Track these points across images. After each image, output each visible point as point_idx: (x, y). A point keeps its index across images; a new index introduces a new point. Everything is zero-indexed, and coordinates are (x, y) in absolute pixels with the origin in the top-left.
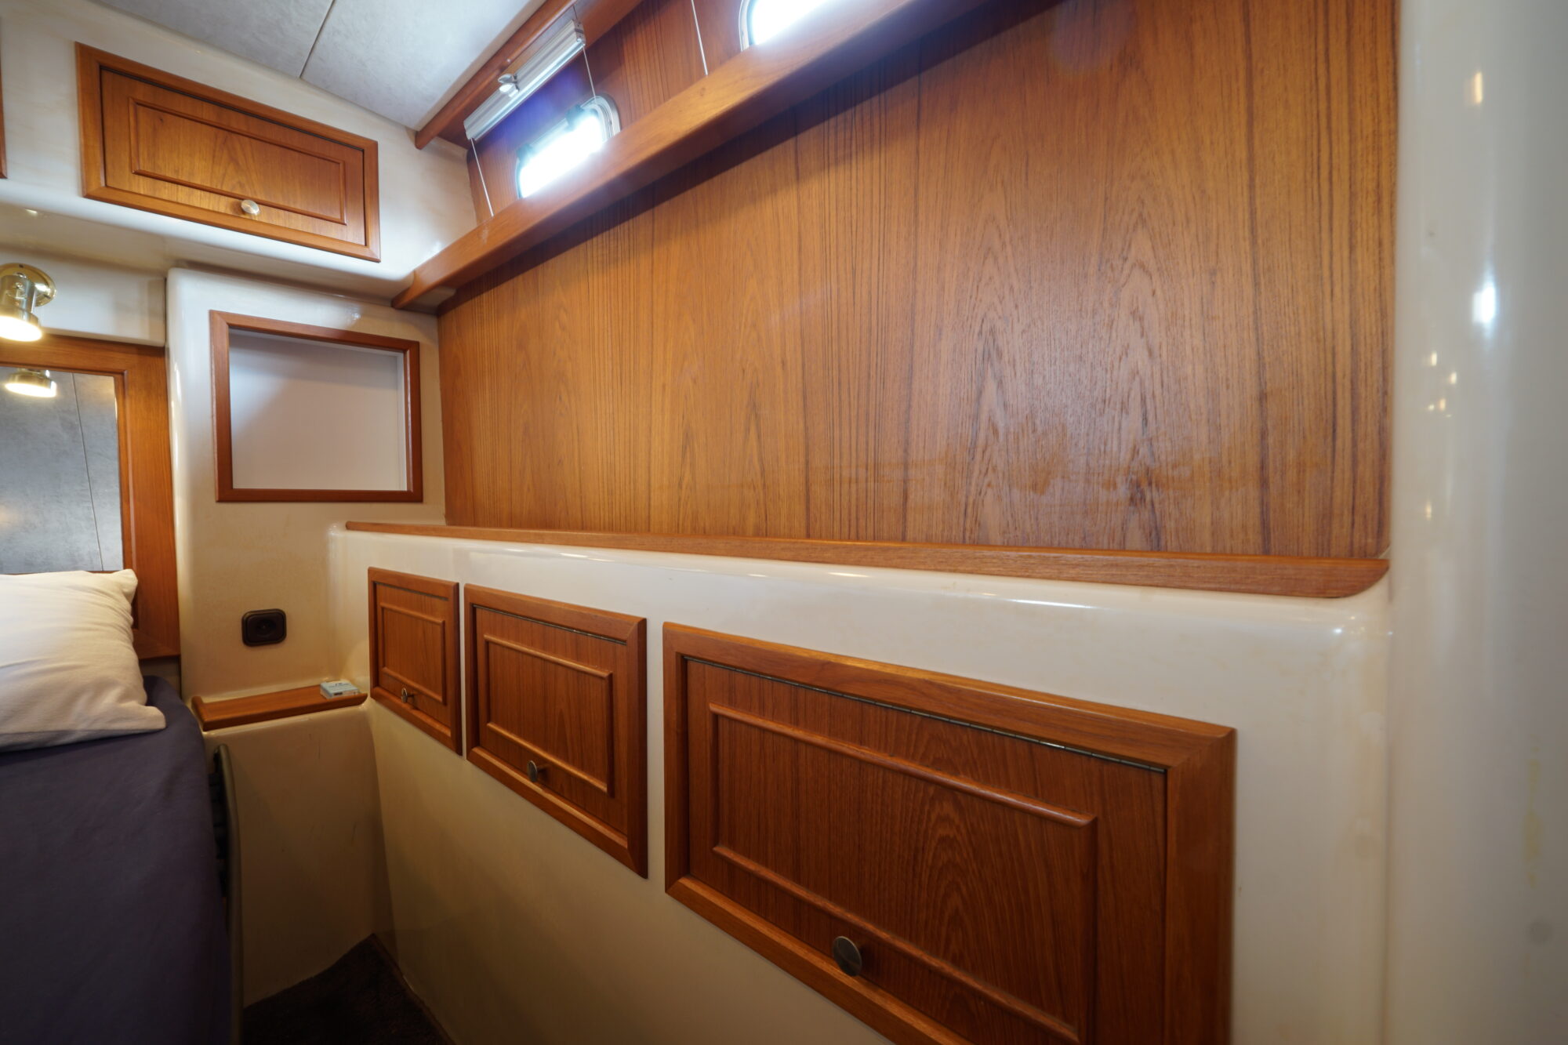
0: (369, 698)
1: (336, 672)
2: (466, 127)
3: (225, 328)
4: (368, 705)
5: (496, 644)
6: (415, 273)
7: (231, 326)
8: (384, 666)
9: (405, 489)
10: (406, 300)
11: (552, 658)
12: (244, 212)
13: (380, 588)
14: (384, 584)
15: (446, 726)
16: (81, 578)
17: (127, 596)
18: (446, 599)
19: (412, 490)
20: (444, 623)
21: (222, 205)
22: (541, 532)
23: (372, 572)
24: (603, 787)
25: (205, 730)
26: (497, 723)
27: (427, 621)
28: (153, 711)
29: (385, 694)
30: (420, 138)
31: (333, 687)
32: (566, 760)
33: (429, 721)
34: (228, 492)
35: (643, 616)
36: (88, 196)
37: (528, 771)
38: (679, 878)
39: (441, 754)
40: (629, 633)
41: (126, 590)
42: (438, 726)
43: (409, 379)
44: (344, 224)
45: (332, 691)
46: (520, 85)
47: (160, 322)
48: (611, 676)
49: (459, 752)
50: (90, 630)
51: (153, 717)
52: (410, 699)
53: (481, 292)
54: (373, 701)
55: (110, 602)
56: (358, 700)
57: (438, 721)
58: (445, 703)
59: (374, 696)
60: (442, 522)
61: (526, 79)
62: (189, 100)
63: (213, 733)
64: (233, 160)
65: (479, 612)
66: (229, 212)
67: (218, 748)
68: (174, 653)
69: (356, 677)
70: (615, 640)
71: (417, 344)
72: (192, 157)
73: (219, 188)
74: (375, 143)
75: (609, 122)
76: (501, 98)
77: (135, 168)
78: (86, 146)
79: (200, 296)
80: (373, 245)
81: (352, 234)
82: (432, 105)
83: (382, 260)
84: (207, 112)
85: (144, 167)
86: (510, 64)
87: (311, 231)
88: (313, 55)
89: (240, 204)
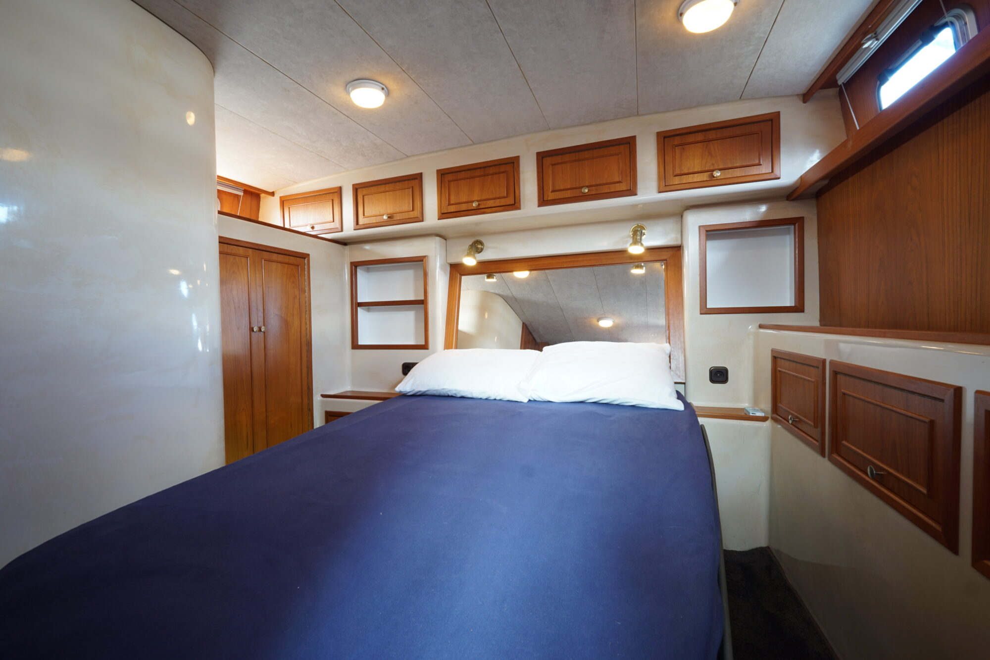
0: (770, 419)
2: (837, 78)
4: (769, 423)
5: (849, 395)
6: (801, 177)
7: (707, 231)
8: (779, 402)
9: (792, 304)
10: (796, 194)
11: (888, 407)
12: (714, 177)
13: (778, 360)
14: (781, 358)
15: (816, 440)
17: (668, 354)
18: (818, 368)
19: (797, 305)
20: (816, 381)
21: (705, 177)
22: (884, 330)
23: (773, 351)
24: (925, 491)
26: (850, 443)
27: (806, 380)
28: (679, 403)
29: (780, 418)
30: (806, 96)
32: (898, 470)
33: (805, 436)
34: (705, 310)
35: (959, 385)
36: (660, 192)
38: (984, 560)
39: (812, 456)
42: (810, 439)
43: (797, 240)
44: (761, 165)
46: (879, 37)
47: (680, 234)
48: (932, 422)
49: (823, 455)
51: (678, 405)
52: (794, 423)
53: (848, 177)
54: (772, 421)
56: (762, 419)
57: (810, 436)
58: (816, 427)
59: (773, 418)
60: (817, 324)
61: (882, 33)
62: (693, 135)
64: (710, 154)
65: (839, 376)
66: (708, 179)
68: (682, 381)
69: (764, 407)
70: (936, 399)
71: (803, 218)
72: (694, 160)
73: (704, 169)
74: (778, 113)
75: (966, 24)
76: (863, 52)
77: (675, 174)
78: (659, 172)
79: (695, 221)
80: (776, 171)
81: (765, 169)
82: (814, 76)
83: (781, 177)
84: (700, 137)
85: (678, 171)
86: (871, 28)
87: (743, 175)
88: (747, 86)
89: (712, 174)
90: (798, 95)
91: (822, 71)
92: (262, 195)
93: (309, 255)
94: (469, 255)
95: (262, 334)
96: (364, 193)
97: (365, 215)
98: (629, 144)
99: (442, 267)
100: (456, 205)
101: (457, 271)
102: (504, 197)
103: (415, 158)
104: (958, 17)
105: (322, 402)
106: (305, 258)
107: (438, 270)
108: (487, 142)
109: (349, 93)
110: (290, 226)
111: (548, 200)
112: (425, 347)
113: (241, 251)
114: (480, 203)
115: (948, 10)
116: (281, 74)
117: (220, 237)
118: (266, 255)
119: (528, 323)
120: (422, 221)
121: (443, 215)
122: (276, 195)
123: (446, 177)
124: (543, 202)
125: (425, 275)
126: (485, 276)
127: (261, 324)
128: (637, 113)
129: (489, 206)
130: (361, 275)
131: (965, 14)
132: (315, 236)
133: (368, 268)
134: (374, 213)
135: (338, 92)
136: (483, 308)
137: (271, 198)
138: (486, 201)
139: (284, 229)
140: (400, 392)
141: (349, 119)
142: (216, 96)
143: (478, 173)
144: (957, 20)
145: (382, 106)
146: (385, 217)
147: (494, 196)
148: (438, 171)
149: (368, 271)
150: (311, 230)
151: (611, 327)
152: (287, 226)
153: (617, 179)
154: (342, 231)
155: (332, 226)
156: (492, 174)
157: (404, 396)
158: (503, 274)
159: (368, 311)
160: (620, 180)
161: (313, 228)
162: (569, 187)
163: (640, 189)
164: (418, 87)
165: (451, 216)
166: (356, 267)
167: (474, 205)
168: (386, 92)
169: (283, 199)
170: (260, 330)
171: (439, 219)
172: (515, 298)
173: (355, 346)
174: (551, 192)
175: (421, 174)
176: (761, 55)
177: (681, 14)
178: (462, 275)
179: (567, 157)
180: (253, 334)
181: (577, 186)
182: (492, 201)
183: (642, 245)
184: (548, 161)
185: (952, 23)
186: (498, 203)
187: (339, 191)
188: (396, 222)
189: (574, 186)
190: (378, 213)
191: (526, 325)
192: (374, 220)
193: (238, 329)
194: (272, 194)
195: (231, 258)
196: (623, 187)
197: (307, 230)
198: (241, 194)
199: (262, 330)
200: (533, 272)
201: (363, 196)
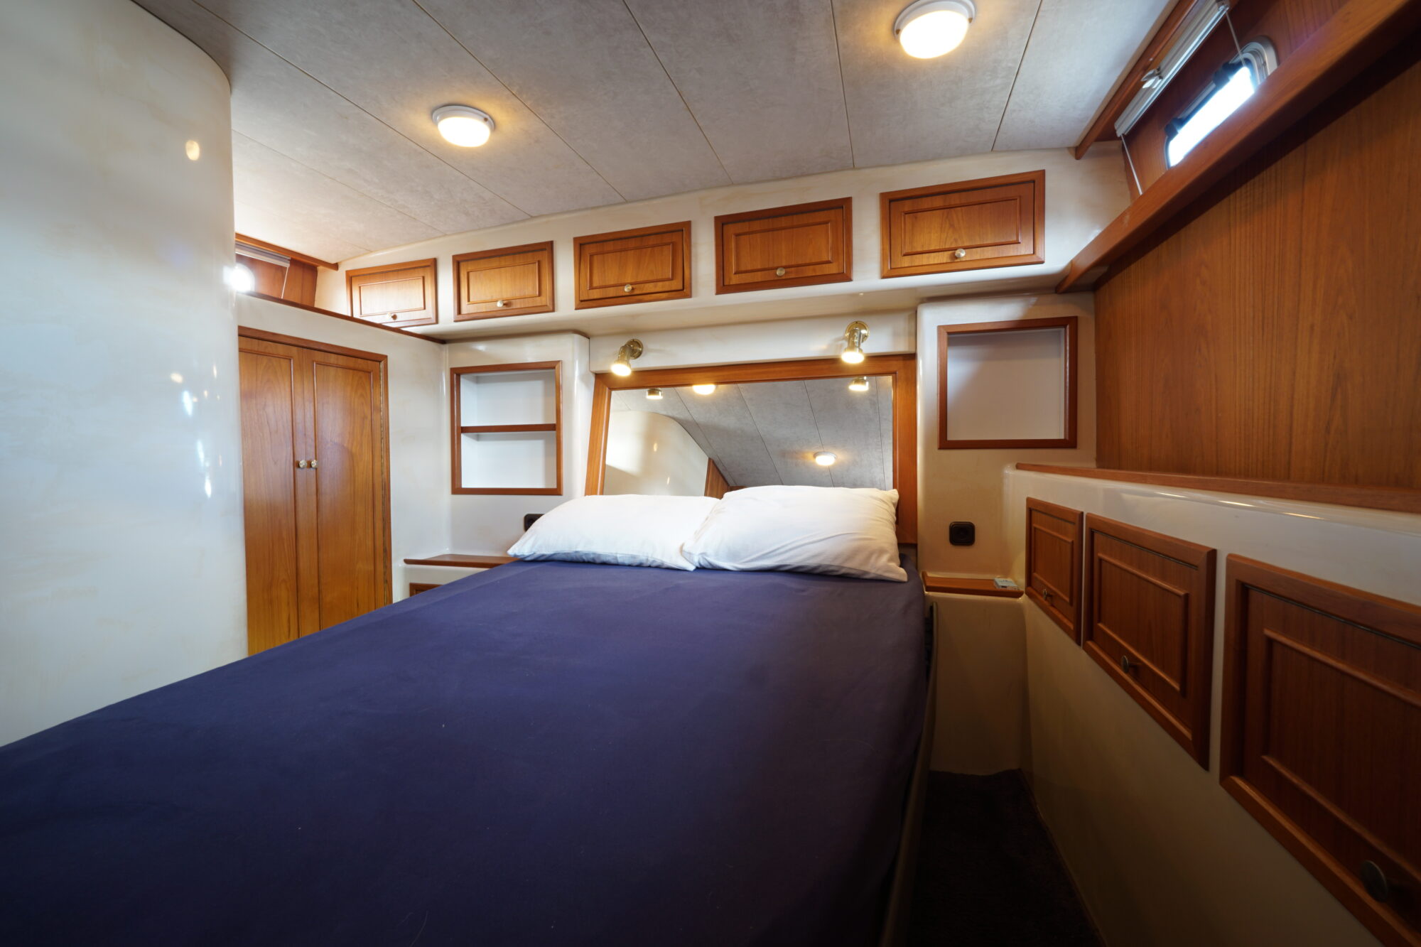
0: (1024, 595)
1: (1006, 573)
2: (1116, 128)
3: (946, 335)
4: (1023, 599)
5: (1106, 561)
6: (1072, 263)
7: (949, 333)
8: (1035, 571)
9: (1062, 437)
10: (1066, 285)
11: (1144, 576)
12: (956, 258)
13: (1034, 513)
14: (1036, 510)
15: (1071, 621)
16: (874, 492)
17: (894, 504)
18: (1074, 523)
19: (1067, 438)
20: (1073, 542)
21: (944, 257)
23: (1029, 500)
24: (1176, 686)
25: (927, 591)
26: (1105, 624)
27: (1062, 540)
28: (902, 570)
29: (1034, 592)
30: (1079, 151)
31: (1001, 581)
32: (1152, 661)
33: (1060, 616)
34: (945, 443)
35: (1213, 547)
36: (884, 277)
37: (1122, 663)
38: (1231, 775)
39: (1066, 642)
40: (1201, 561)
41: (893, 501)
42: (1065, 621)
43: (1068, 348)
44: (1019, 243)
45: (1000, 584)
46: (1162, 74)
47: (913, 338)
48: (1187, 596)
49: (1078, 642)
50: (878, 520)
51: (901, 574)
52: (1048, 598)
53: (1129, 264)
54: (1027, 597)
55: (886, 507)
56: (1017, 594)
57: (1066, 617)
58: (1071, 604)
59: (1030, 595)
60: (1093, 465)
62: (929, 198)
63: (931, 594)
64: (952, 226)
65: (1097, 536)
66: (949, 261)
67: (933, 603)
68: (913, 542)
69: (1016, 579)
70: (1191, 565)
71: (1076, 318)
72: (930, 234)
73: (944, 247)
74: (1043, 173)
75: (1265, 63)
76: (1145, 93)
77: (904, 252)
78: (883, 249)
79: (933, 319)
80: (1039, 253)
81: (1025, 249)
82: (1088, 122)
83: (1046, 261)
84: (938, 201)
85: (908, 250)
86: (1153, 61)
87: (996, 256)
88: (999, 133)
89: (954, 253)
90: (1069, 148)
91: (1097, 117)
92: (320, 268)
93: (386, 357)
94: (620, 360)
95: (312, 471)
96: (470, 269)
97: (471, 300)
98: (841, 209)
99: (583, 378)
100: (601, 289)
101: (604, 383)
102: (668, 280)
103: (544, 220)
104: (1257, 53)
105: (406, 570)
106: (380, 362)
107: (577, 381)
108: (646, 200)
109: (436, 123)
110: (361, 314)
111: (729, 285)
112: (556, 492)
113: (280, 349)
114: (634, 286)
115: (1243, 45)
116: (333, 93)
117: (240, 328)
118: (319, 356)
119: (716, 460)
120: (553, 311)
121: (583, 303)
122: (340, 269)
123: (586, 248)
124: (723, 287)
125: (558, 388)
126: (646, 391)
127: (311, 456)
128: (852, 166)
129: (648, 291)
130: (467, 387)
131: (1264, 51)
132: (397, 330)
133: (477, 377)
134: (484, 298)
135: (418, 122)
136: (650, 436)
137: (334, 272)
138: (643, 285)
139: (351, 319)
140: (515, 556)
141: (439, 160)
142: (234, 120)
143: (632, 243)
144: (1255, 57)
145: (485, 145)
146: (499, 304)
147: (654, 278)
148: (576, 239)
149: (477, 381)
150: (392, 320)
151: (834, 466)
152: (356, 315)
153: (825, 259)
154: (437, 322)
155: (422, 314)
156: (653, 246)
157: (521, 561)
158: (679, 389)
159: (478, 439)
160: (830, 259)
161: (394, 317)
162: (759, 267)
163: (856, 274)
164: (537, 119)
165: (594, 305)
166: (458, 376)
167: (626, 290)
168: (490, 123)
169: (351, 275)
170: (310, 465)
171: (576, 309)
172: (697, 424)
173: (457, 489)
174: (735, 274)
175: (552, 243)
176: (1014, 91)
177: (898, 31)
178: (611, 389)
179: (756, 225)
180: (298, 471)
181: (771, 265)
182: (651, 285)
183: (861, 350)
184: (731, 229)
185: (1248, 62)
186: (660, 286)
187: (432, 265)
188: (516, 312)
189: (767, 267)
190: (489, 298)
191: (713, 462)
192: (483, 308)
193: (275, 463)
194: (335, 266)
195: (265, 360)
196: (832, 269)
197: (386, 320)
198: (287, 265)
199: (313, 466)
200: (721, 386)
201: (468, 273)
